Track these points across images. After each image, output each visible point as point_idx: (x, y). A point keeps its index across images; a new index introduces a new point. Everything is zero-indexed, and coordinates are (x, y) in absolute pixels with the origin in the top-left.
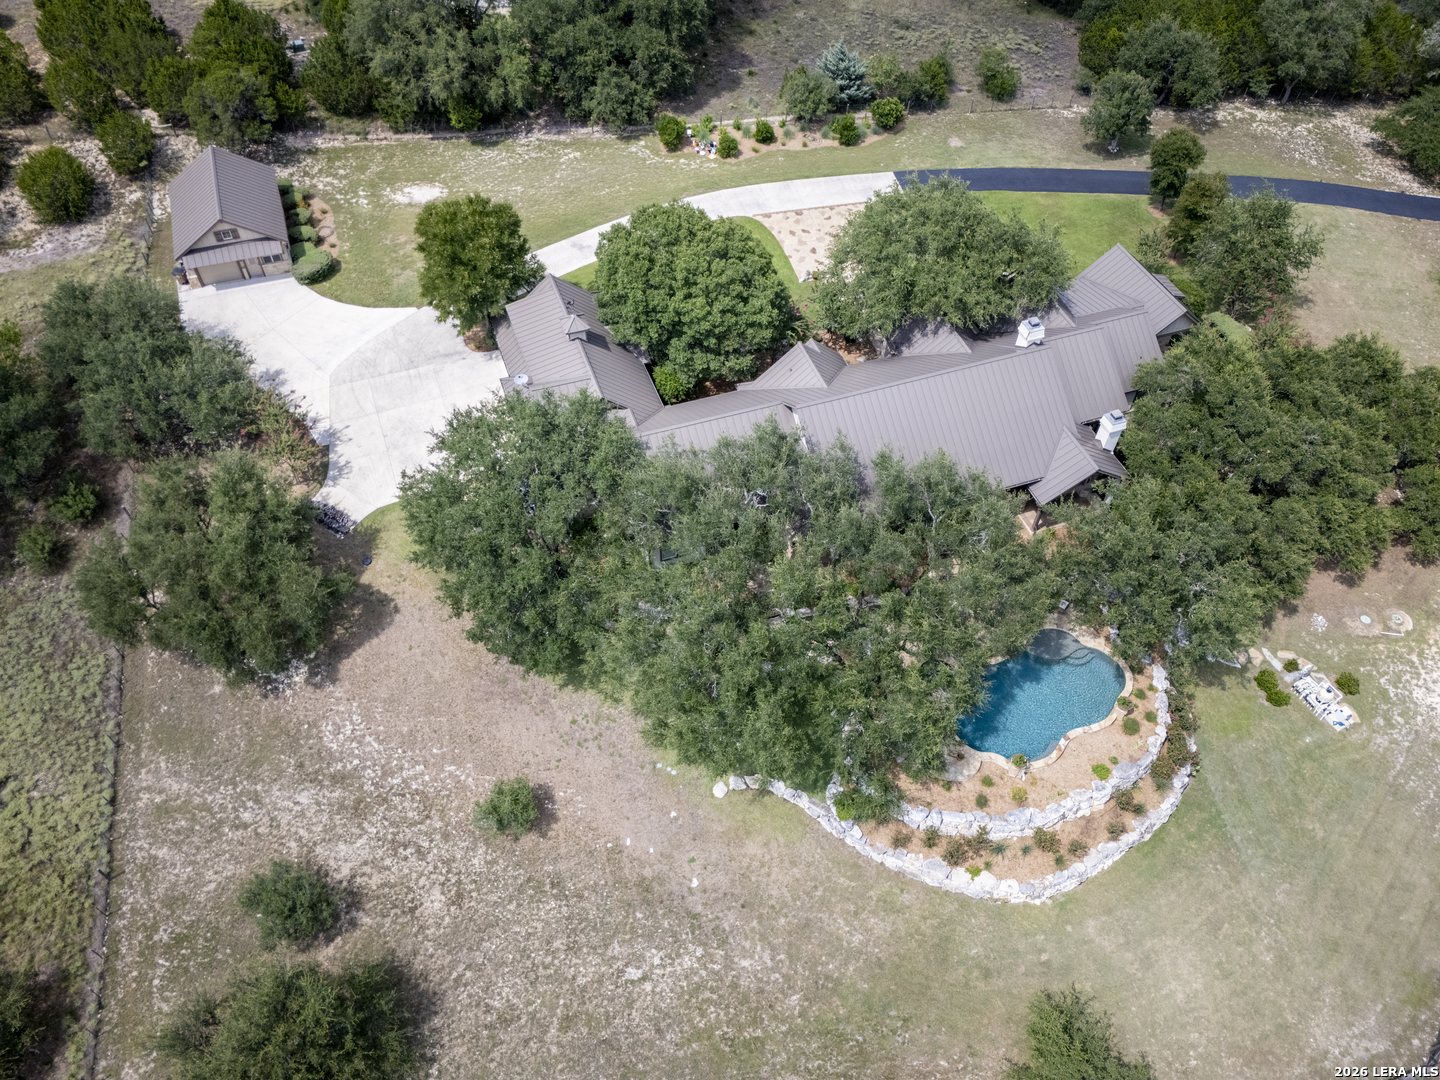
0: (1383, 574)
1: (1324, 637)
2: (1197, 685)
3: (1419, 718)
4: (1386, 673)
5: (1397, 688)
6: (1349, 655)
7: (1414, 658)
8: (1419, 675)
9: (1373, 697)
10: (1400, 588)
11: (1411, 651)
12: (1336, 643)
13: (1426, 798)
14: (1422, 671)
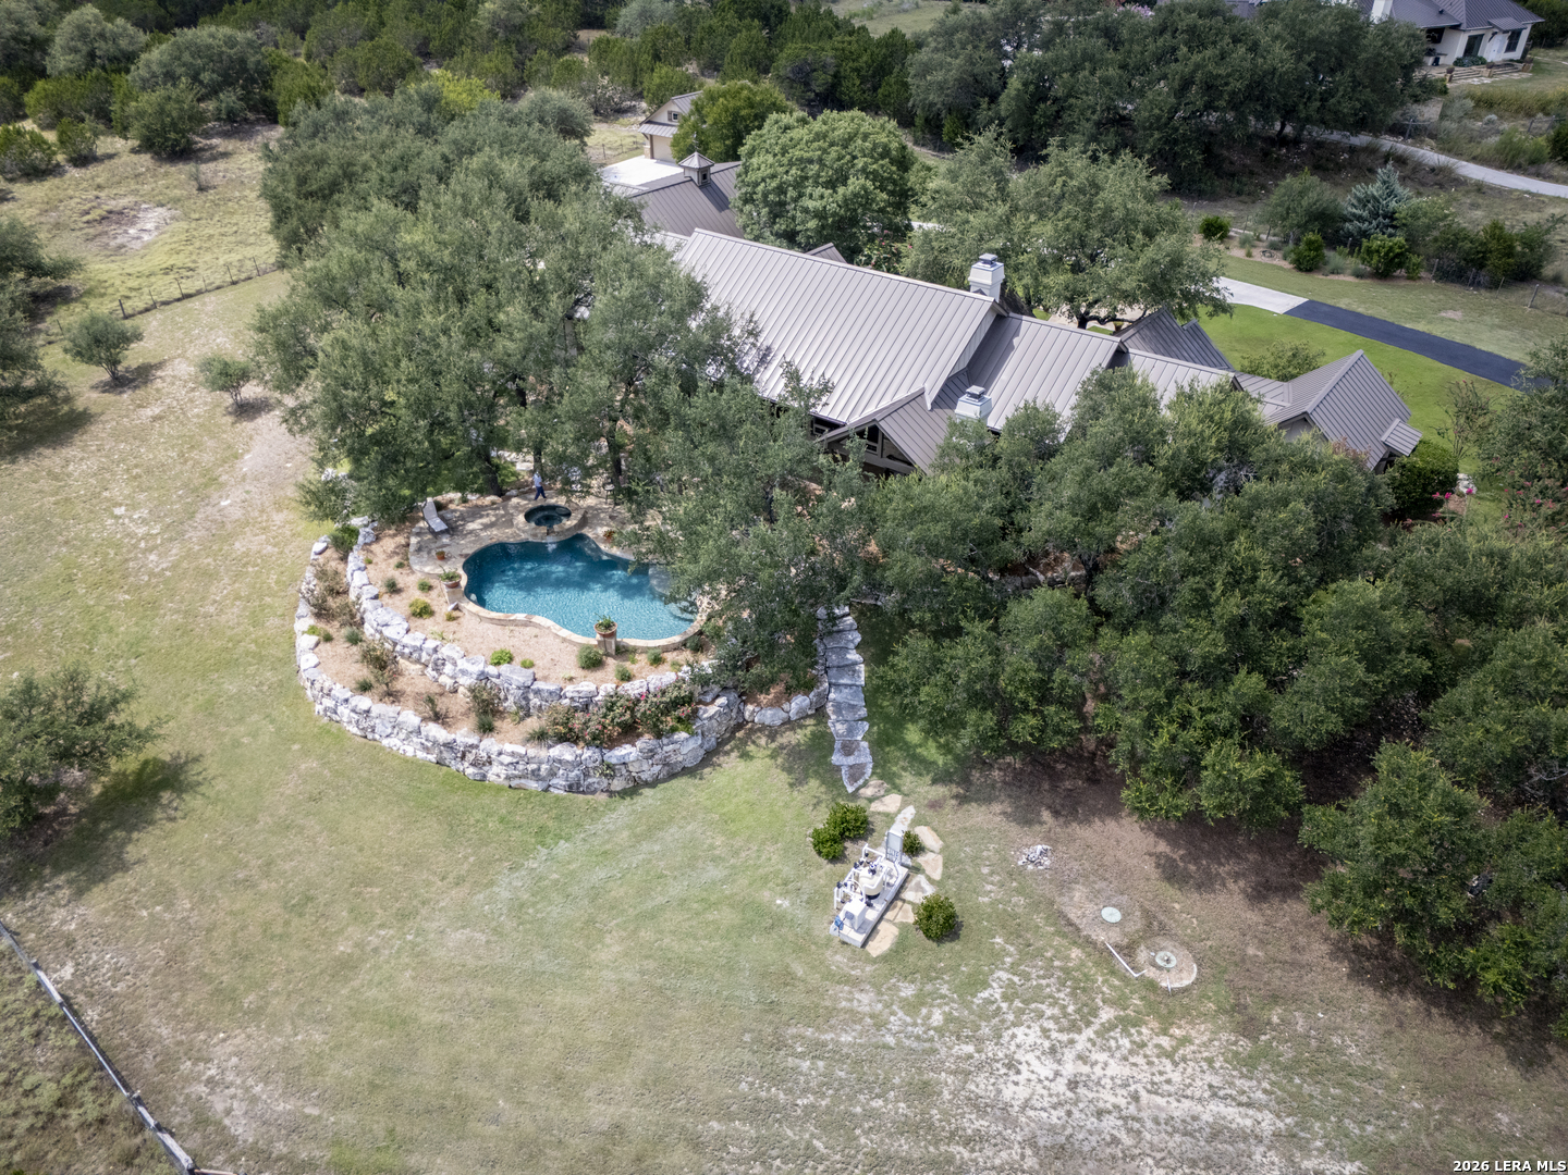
0: (1252, 917)
1: (1014, 873)
2: (773, 756)
3: (970, 1049)
4: (1026, 977)
5: (1005, 997)
6: (1014, 916)
7: (1107, 1014)
8: (1074, 1027)
9: (955, 970)
10: (1251, 951)
11: (1119, 1002)
12: (1019, 892)
13: (789, 1091)
14: (1089, 1032)
